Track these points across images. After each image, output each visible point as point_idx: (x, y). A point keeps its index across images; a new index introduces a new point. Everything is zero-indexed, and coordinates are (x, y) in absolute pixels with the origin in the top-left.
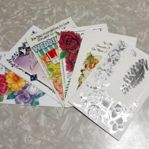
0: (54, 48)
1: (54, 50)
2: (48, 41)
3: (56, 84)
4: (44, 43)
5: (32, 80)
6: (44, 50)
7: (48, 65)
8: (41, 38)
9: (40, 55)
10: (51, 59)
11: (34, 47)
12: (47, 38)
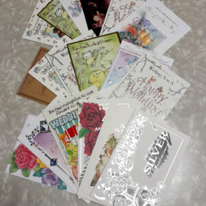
0: (74, 124)
1: (74, 127)
2: (69, 115)
3: (74, 171)
4: (64, 117)
5: (51, 165)
6: (63, 127)
7: (67, 147)
8: (60, 110)
9: (58, 133)
10: (71, 139)
11: (52, 122)
12: (67, 111)
